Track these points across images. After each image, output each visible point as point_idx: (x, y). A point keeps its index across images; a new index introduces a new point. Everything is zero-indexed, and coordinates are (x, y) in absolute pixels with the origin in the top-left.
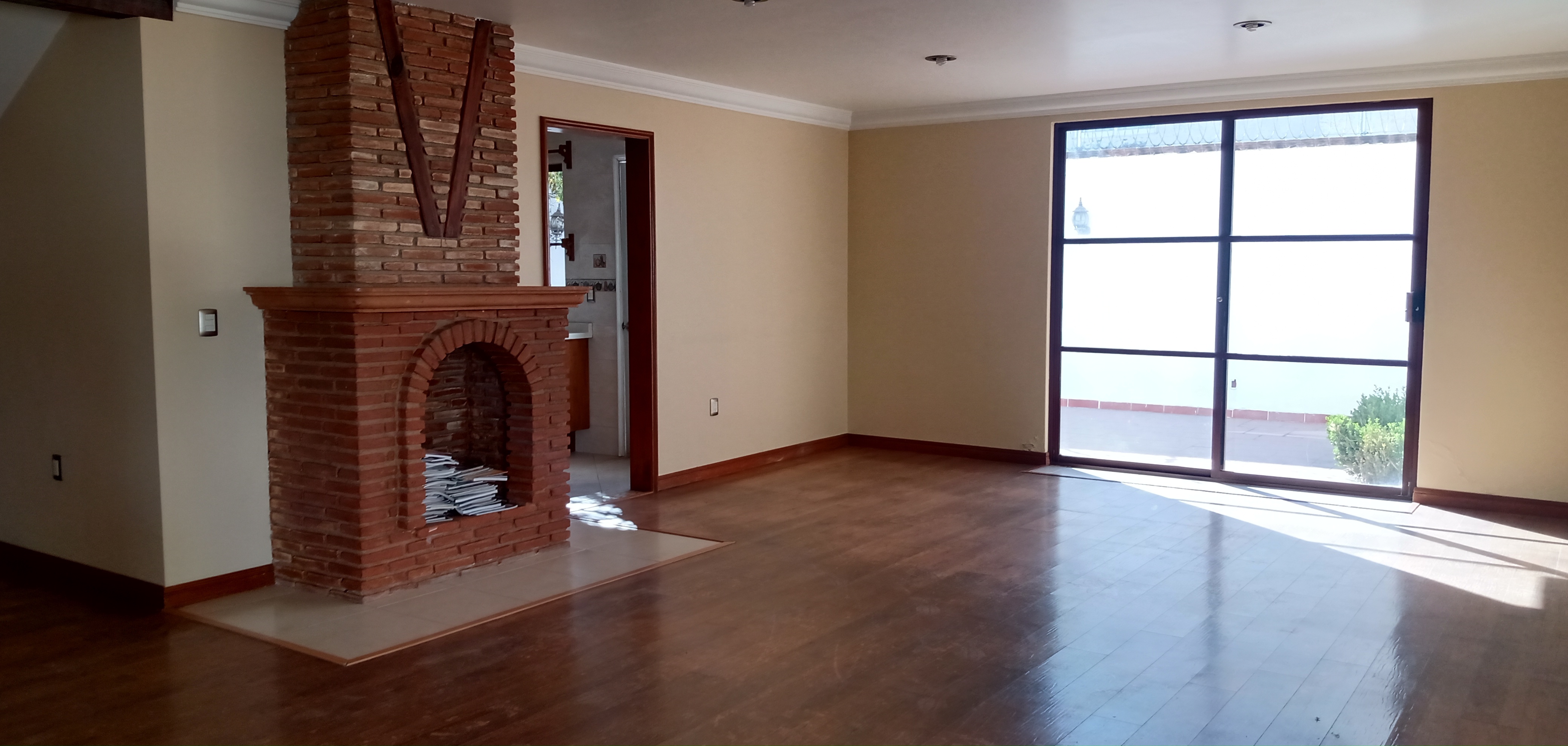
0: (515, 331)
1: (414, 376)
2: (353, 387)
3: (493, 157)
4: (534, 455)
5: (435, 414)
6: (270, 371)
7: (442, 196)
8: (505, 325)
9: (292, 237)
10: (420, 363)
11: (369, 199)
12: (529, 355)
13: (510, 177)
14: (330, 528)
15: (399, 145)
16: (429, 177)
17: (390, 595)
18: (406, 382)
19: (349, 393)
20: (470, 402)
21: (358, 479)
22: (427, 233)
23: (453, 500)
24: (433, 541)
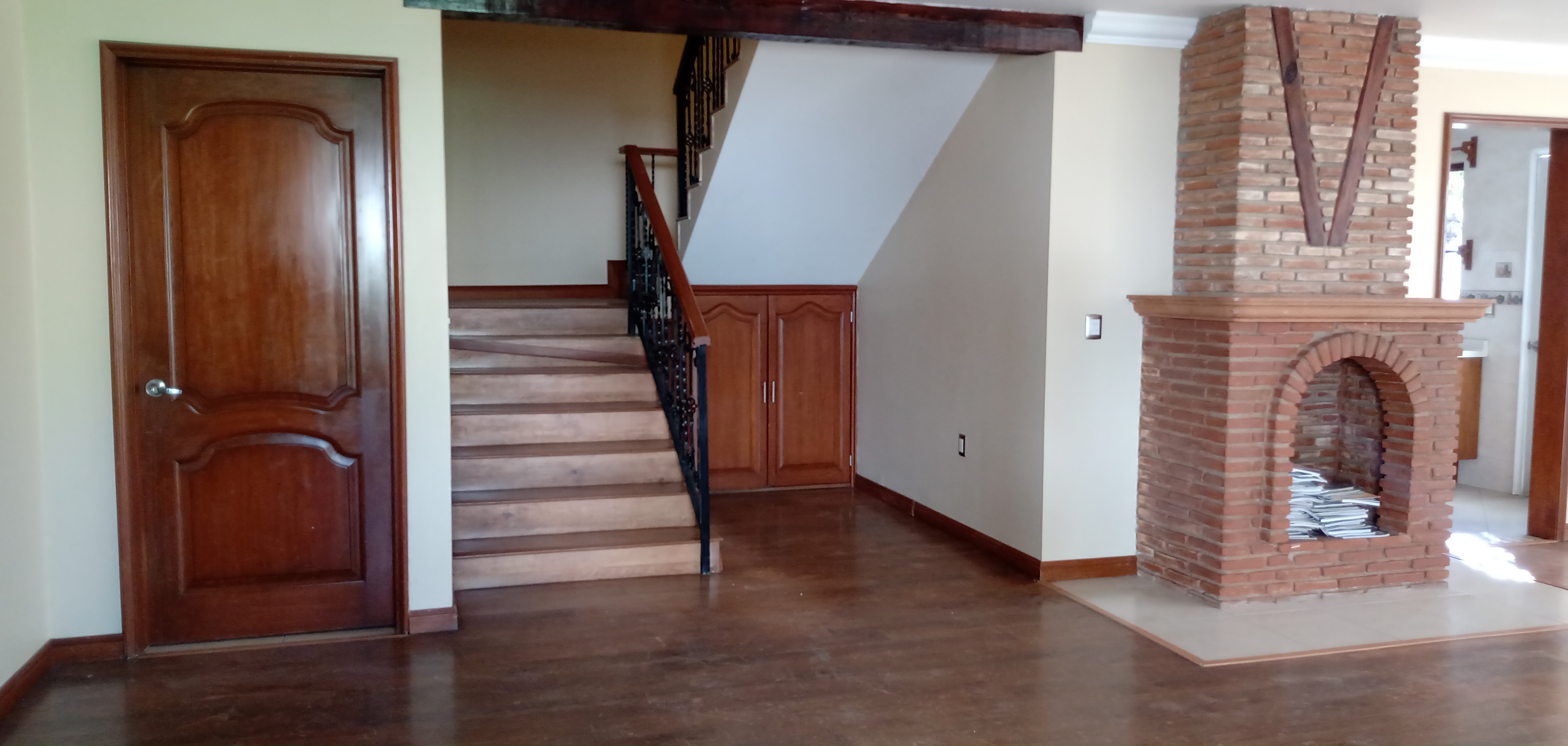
0: (1400, 346)
1: (1287, 388)
2: (1225, 395)
3: (1388, 160)
4: (1412, 482)
5: (1304, 428)
6: (1146, 374)
7: (1328, 204)
8: (1389, 339)
9: (1174, 247)
10: (1294, 375)
11: (1254, 209)
12: (1414, 373)
13: (1405, 180)
14: (1192, 529)
15: (1287, 154)
16: (1317, 184)
17: (1247, 605)
18: (1278, 393)
19: (1220, 400)
20: (1343, 419)
21: (1223, 486)
22: (1310, 241)
23: (1318, 519)
24: (1295, 558)
